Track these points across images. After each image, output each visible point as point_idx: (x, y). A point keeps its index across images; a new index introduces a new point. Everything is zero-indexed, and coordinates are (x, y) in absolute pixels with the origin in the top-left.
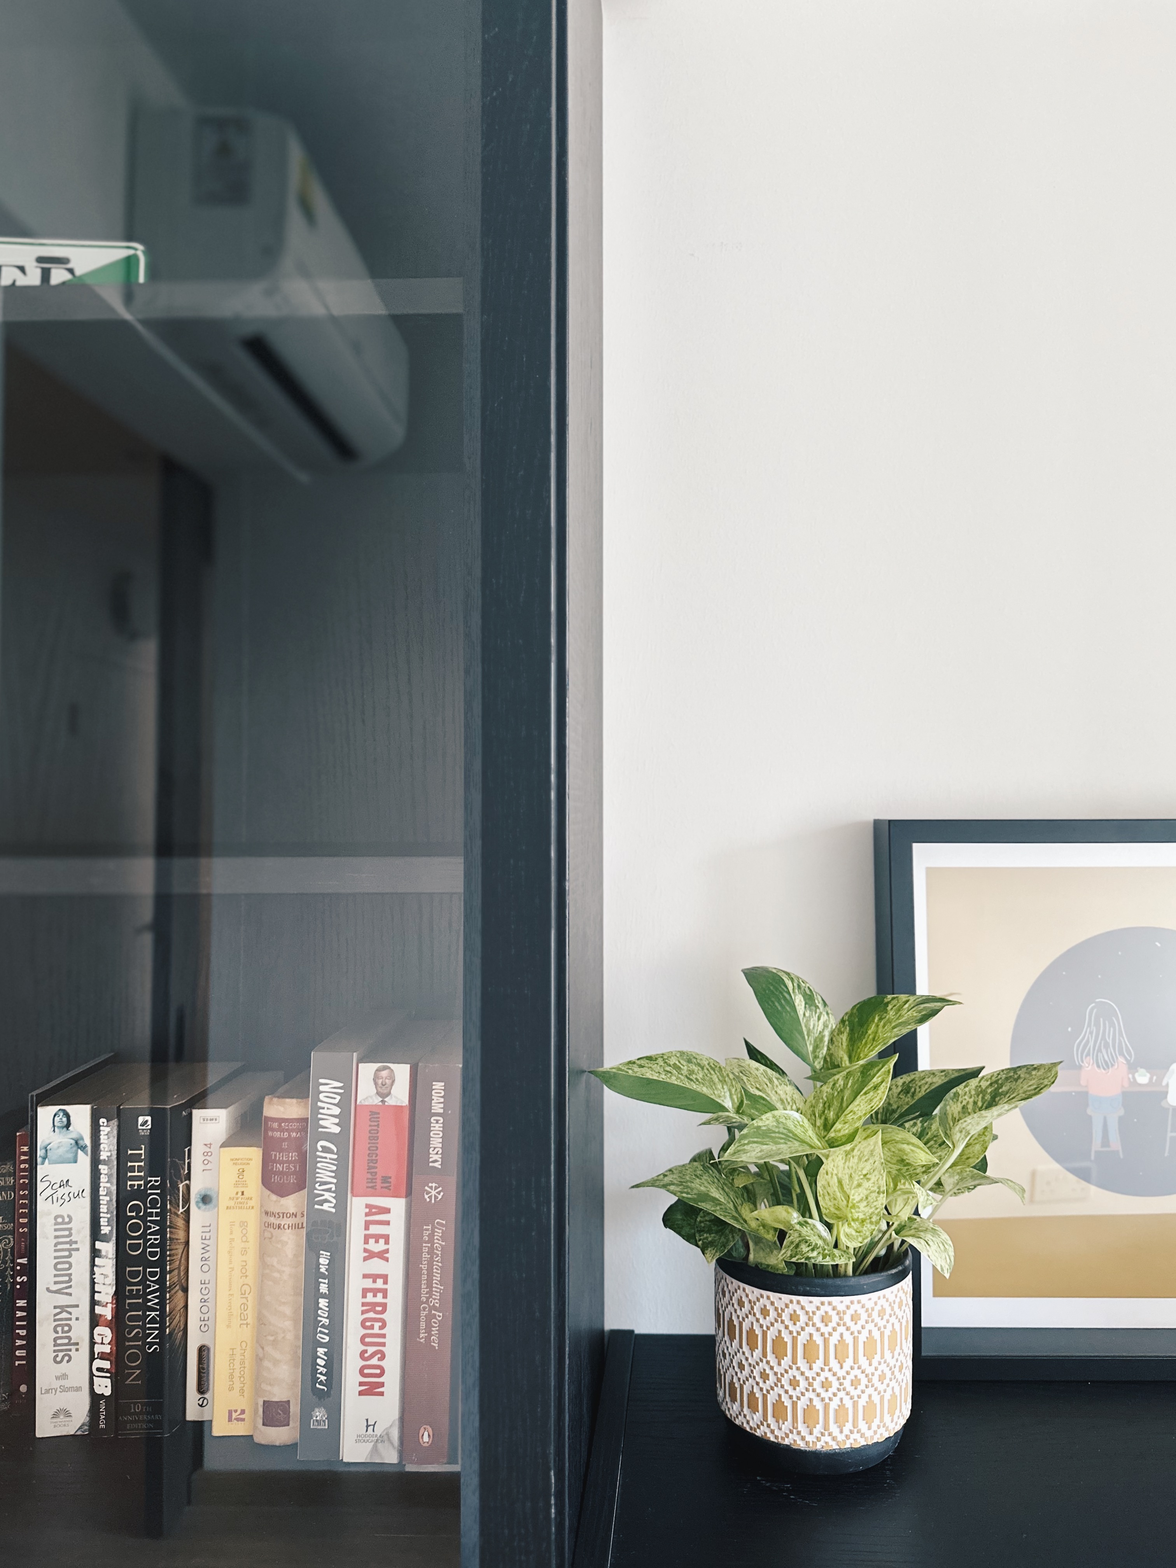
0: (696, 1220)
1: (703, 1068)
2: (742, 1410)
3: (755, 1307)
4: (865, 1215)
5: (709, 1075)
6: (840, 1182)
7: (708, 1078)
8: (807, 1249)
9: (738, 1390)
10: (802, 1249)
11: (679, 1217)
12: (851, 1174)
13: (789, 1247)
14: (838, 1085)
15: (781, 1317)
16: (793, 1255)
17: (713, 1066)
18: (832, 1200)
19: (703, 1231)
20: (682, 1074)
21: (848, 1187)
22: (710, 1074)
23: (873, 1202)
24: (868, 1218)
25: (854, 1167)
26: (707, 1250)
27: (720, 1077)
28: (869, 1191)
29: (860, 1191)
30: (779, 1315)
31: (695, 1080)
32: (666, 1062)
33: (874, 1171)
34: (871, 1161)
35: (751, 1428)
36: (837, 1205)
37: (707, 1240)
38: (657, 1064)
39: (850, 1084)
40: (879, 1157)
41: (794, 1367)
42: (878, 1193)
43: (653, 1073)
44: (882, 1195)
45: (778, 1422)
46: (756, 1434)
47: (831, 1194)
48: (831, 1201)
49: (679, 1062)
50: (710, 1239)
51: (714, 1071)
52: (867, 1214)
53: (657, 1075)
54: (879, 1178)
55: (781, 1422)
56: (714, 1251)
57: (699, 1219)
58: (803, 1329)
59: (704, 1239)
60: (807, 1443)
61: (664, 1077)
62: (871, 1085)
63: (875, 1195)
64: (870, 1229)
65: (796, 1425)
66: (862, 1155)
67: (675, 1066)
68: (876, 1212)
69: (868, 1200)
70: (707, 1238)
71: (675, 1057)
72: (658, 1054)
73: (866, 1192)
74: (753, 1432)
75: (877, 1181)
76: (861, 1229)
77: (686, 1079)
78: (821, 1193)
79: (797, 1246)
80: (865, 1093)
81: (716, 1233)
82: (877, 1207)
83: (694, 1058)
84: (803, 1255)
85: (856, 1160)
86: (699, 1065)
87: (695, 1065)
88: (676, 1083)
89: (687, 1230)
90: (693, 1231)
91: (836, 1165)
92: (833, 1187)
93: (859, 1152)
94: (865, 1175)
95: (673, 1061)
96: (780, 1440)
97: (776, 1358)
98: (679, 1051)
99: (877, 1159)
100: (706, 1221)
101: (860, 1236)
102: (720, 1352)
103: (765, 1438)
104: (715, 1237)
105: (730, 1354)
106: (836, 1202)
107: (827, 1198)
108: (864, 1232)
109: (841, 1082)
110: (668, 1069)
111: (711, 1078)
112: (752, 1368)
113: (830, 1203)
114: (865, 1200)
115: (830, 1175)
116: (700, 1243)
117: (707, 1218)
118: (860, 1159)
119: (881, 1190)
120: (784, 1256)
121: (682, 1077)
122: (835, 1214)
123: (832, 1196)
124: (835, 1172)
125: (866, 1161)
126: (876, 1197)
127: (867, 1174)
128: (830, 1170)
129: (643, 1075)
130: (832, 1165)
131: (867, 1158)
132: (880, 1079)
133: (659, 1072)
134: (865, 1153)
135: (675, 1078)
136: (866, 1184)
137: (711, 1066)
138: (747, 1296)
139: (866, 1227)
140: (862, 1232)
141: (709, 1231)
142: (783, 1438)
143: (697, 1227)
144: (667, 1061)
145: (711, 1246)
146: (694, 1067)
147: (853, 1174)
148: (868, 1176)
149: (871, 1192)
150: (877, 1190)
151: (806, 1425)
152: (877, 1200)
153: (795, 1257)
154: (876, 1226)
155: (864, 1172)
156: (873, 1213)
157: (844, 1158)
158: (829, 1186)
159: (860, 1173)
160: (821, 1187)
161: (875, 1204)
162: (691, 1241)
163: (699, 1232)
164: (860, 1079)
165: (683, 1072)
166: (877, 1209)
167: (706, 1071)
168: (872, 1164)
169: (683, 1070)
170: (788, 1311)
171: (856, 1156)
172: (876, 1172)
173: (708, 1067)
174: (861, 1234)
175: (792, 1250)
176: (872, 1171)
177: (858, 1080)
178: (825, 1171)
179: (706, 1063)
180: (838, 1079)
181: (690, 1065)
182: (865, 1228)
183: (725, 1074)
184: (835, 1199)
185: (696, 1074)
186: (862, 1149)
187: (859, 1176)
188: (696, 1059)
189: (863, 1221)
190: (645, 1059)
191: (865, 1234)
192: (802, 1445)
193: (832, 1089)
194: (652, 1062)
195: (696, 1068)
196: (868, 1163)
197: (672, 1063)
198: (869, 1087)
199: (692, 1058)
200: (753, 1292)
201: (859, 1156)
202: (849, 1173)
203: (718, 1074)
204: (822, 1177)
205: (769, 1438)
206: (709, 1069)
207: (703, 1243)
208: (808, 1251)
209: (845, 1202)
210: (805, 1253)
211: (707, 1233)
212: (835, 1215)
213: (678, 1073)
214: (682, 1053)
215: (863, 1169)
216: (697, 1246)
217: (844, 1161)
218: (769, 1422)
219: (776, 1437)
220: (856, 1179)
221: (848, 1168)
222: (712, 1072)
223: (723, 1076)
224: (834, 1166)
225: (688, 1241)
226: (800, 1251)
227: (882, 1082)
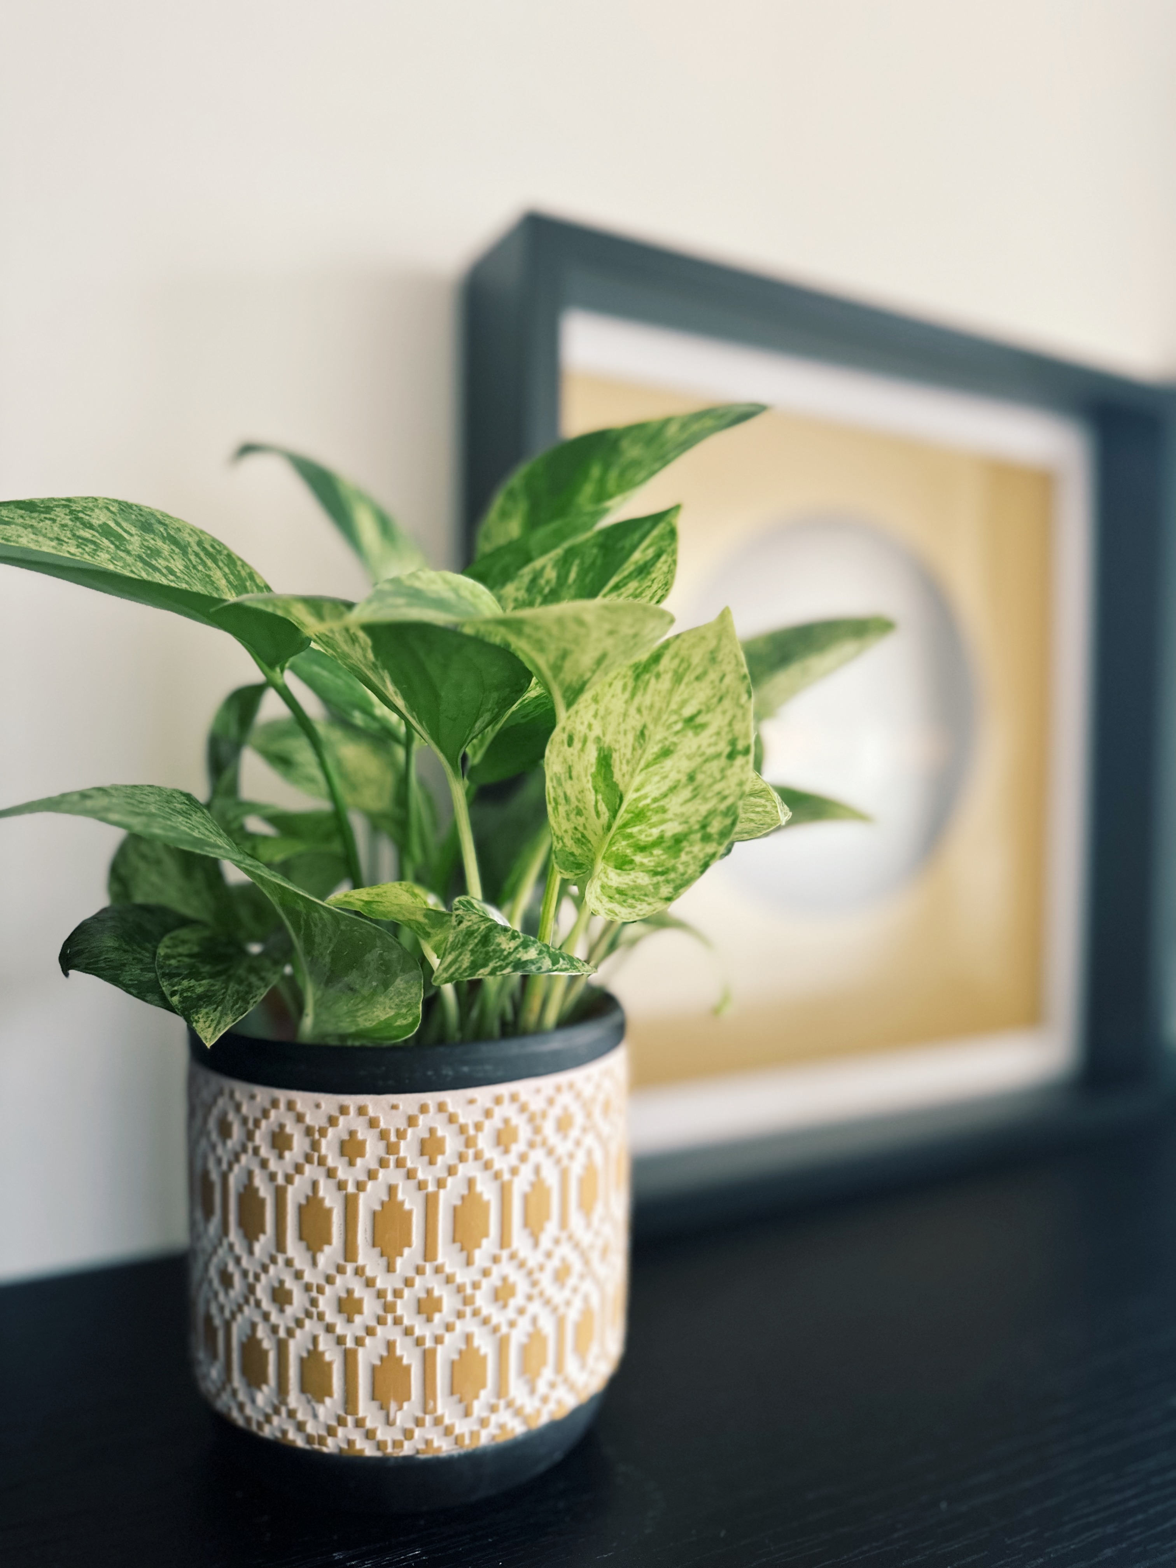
0: (154, 954)
1: (185, 553)
2: (284, 1402)
3: (324, 1142)
4: (686, 822)
5: (200, 568)
6: (605, 761)
7: (199, 575)
8: (513, 944)
9: (272, 1357)
10: (499, 945)
11: (111, 943)
12: (645, 727)
13: (463, 945)
14: (542, 582)
15: (397, 1152)
16: (480, 961)
17: (211, 550)
18: (572, 816)
19: (178, 975)
20: (128, 552)
21: (625, 768)
22: (205, 565)
23: (710, 786)
24: (697, 827)
25: (657, 705)
26: (197, 1013)
27: (231, 577)
28: (699, 760)
29: (667, 769)
30: (391, 1149)
31: (164, 571)
32: (77, 519)
33: (721, 699)
34: (713, 676)
35: (309, 1439)
36: (581, 828)
37: (193, 991)
38: (54, 521)
39: (573, 575)
40: (734, 662)
41: (429, 1268)
42: (731, 756)
43: (41, 539)
44: (740, 761)
45: (384, 1407)
46: (325, 1450)
47: (573, 799)
48: (568, 820)
49: (118, 524)
50: (199, 990)
51: (215, 561)
52: (693, 820)
53: (54, 544)
54: (734, 717)
55: (393, 1406)
56: (218, 1014)
57: (162, 951)
58: (451, 1171)
59: (183, 991)
60: (458, 1440)
61: (73, 550)
62: (629, 567)
63: (714, 767)
64: (701, 856)
65: (431, 1404)
66: (684, 665)
67: (106, 531)
68: (723, 807)
69: (696, 784)
70: (189, 989)
71: (105, 511)
72: (54, 499)
73: (686, 766)
74: (316, 1446)
75: (730, 724)
76: (671, 863)
77: (140, 565)
78: (552, 794)
79: (486, 940)
80: (616, 587)
81: (213, 976)
82: (726, 792)
83: (160, 522)
84: (506, 957)
85: (666, 682)
86: (174, 541)
87: (163, 539)
88: (111, 567)
89: (134, 972)
90: (151, 975)
91: (601, 712)
92: (578, 778)
93: (676, 661)
94: (690, 720)
95: (99, 517)
96: (389, 1450)
97: (382, 1255)
98: (116, 501)
99: (728, 668)
100: (180, 955)
101: (668, 882)
102: (213, 1273)
103: (352, 1453)
104: (213, 985)
105: (245, 1274)
106: (581, 820)
107: (562, 809)
108: (681, 869)
109: (551, 574)
110: (87, 534)
111: (209, 576)
112: (314, 1294)
113: (566, 825)
114: (686, 786)
115: (577, 744)
116: (175, 999)
117: (181, 950)
118: (678, 678)
119: (740, 746)
120: (452, 970)
121: (129, 559)
122: (572, 854)
123: (574, 802)
124: (597, 731)
125: (698, 678)
126: (723, 770)
127: (699, 712)
128: (581, 729)
129: (7, 540)
130: (591, 712)
131: (699, 670)
132: (651, 552)
133: (58, 539)
134: (695, 660)
135: (108, 556)
136: (690, 743)
137: (204, 549)
138: (300, 1118)
139: (688, 853)
140: (674, 869)
141: (194, 974)
142: (397, 1444)
143: (161, 967)
144: (81, 515)
145: (210, 1003)
146: (160, 543)
147: (651, 727)
148: (700, 720)
149: (706, 761)
150: (727, 750)
151: (456, 1397)
152: (723, 778)
153: (484, 965)
154: (720, 844)
155: (687, 712)
156: (711, 813)
157: (629, 689)
158: (571, 778)
159: (674, 718)
160: (552, 780)
161: (718, 787)
162: (149, 997)
163: (170, 976)
164: (599, 562)
165: (130, 548)
166: (725, 798)
167: (192, 557)
168: (717, 683)
169: (130, 543)
170: (413, 1133)
171: (666, 672)
172: (727, 703)
173: (196, 549)
174: (672, 876)
175: (473, 952)
176: (715, 700)
177: (593, 563)
178: (565, 736)
179: (193, 541)
180: (543, 568)
181: (148, 537)
182: (684, 857)
183: (243, 573)
184: (579, 813)
185: (166, 559)
186: (683, 653)
187: (669, 727)
188: (164, 525)
189: (678, 841)
190: (12, 507)
191: (683, 874)
192: (444, 1447)
193: (529, 590)
194: (35, 515)
195: (166, 548)
196: (705, 684)
197: (95, 522)
198: (626, 573)
199: (153, 521)
200: (318, 1106)
201: (676, 672)
202: (639, 727)
203: (227, 570)
204: (555, 754)
205: (362, 1450)
206: (202, 554)
207: (184, 1000)
208: (516, 948)
209: (606, 815)
210: (510, 954)
211: (189, 976)
212: (572, 859)
213: (117, 547)
214: (125, 508)
215: (684, 703)
216: (170, 1008)
217: (627, 695)
218: (361, 1414)
219: (380, 1445)
220: (658, 736)
221: (639, 711)
222: (209, 563)
223: (238, 576)
224: (595, 715)
225: (141, 996)
226: (494, 951)
227: (658, 556)
